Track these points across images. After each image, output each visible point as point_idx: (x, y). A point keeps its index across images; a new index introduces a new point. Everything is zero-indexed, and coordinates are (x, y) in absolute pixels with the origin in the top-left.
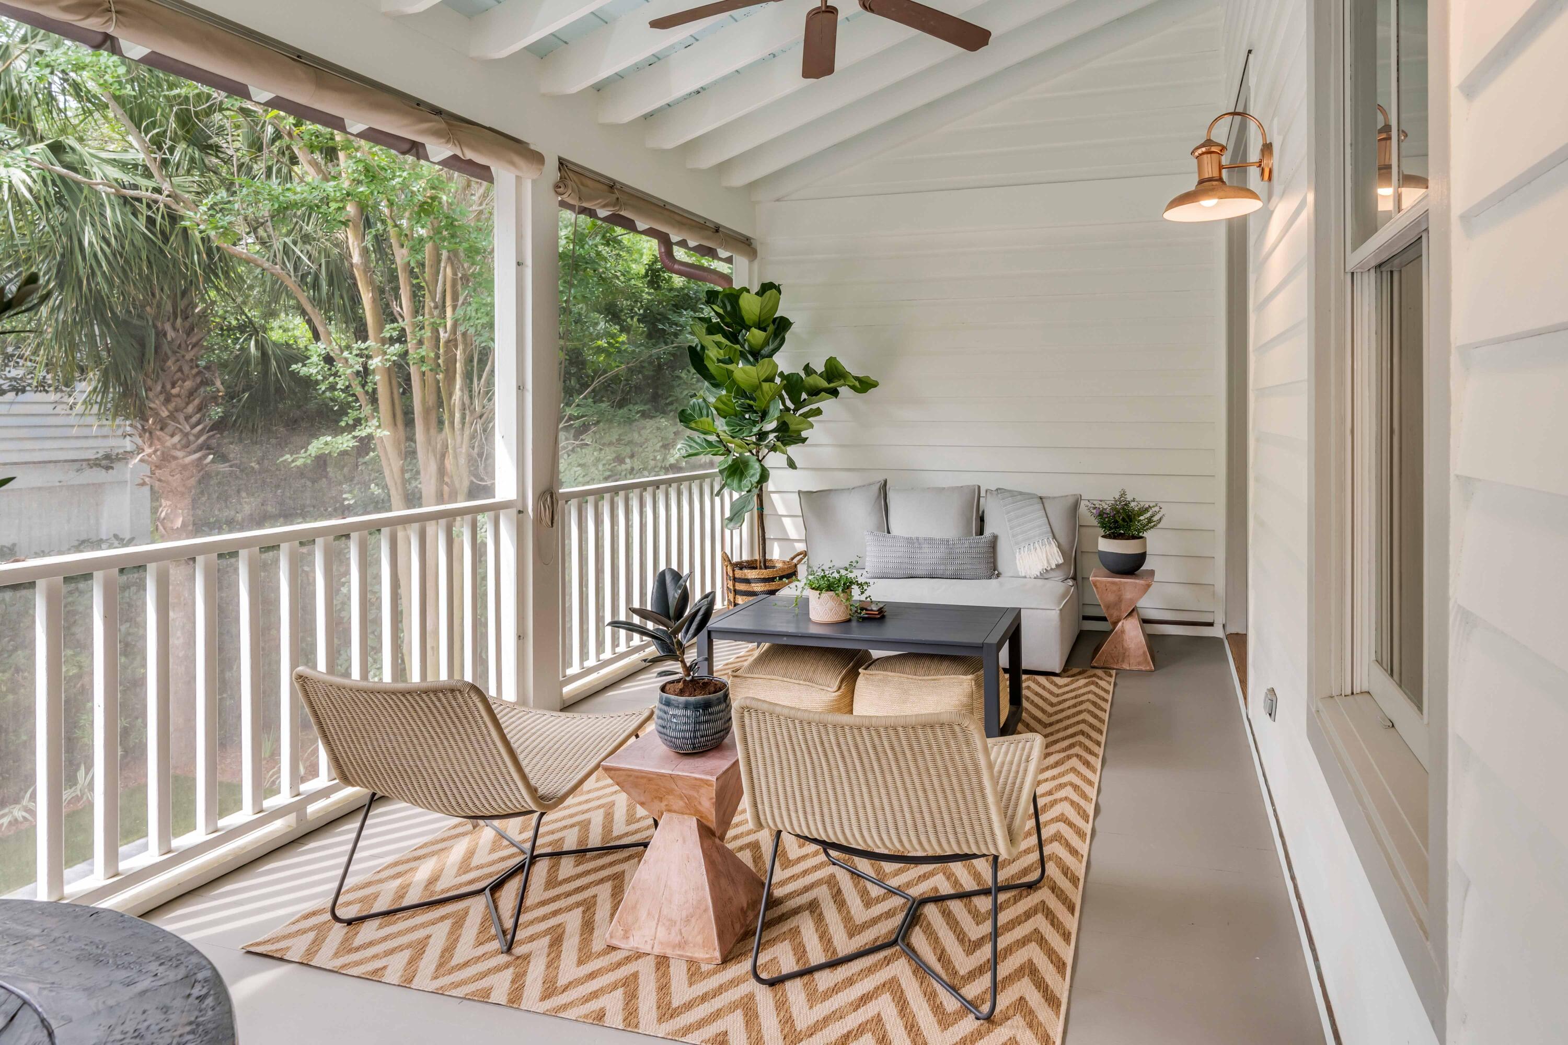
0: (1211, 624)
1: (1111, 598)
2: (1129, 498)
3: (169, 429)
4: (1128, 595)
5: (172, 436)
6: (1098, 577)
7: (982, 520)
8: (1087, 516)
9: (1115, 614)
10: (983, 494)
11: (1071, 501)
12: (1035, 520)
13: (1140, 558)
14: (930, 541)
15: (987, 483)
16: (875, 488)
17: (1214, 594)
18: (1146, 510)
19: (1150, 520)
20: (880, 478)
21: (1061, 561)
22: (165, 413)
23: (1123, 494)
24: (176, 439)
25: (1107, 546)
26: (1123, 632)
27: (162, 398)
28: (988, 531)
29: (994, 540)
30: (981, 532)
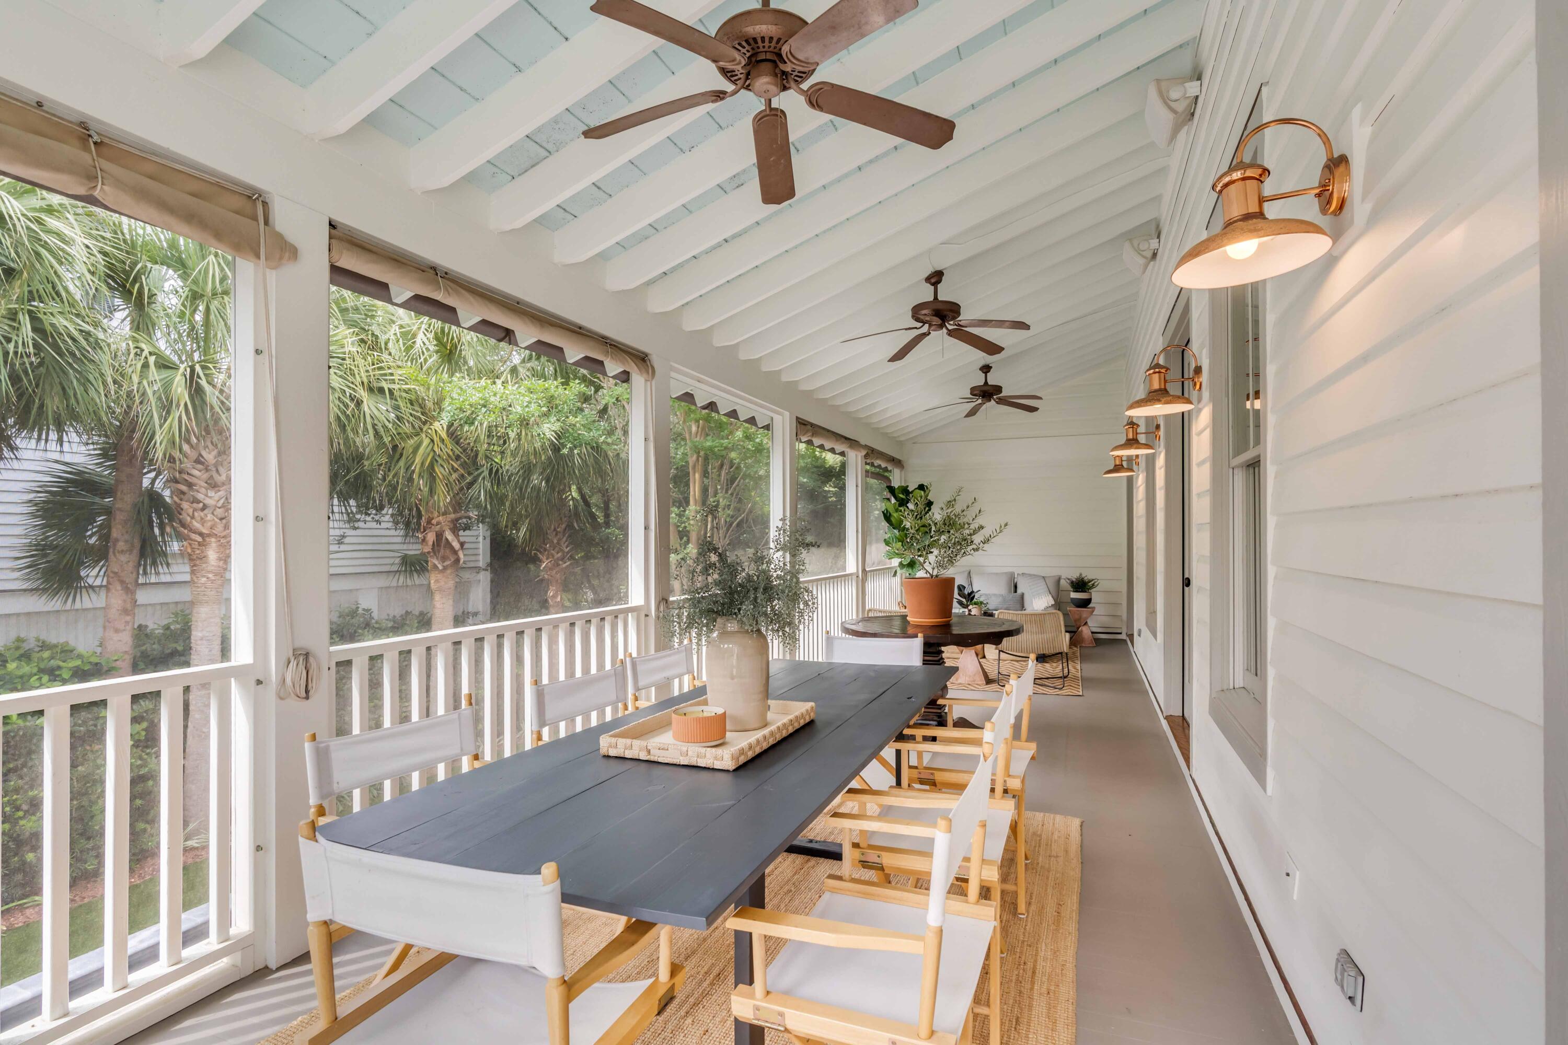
0: (1121, 633)
1: (1077, 617)
2: (1083, 576)
3: (557, 549)
4: (1084, 615)
5: (558, 553)
6: (1072, 608)
7: (1016, 587)
8: (1064, 584)
9: (1078, 624)
10: (1016, 576)
11: (1057, 578)
12: (1042, 586)
13: (1088, 601)
14: (995, 595)
15: (1017, 571)
16: (966, 574)
17: (1122, 620)
18: (1093, 580)
19: (1093, 585)
20: (968, 569)
21: (1053, 603)
22: (555, 541)
23: (1081, 575)
24: (560, 555)
25: (1074, 595)
26: (1082, 631)
27: (554, 533)
28: (1019, 591)
29: (1022, 595)
30: (1016, 592)
